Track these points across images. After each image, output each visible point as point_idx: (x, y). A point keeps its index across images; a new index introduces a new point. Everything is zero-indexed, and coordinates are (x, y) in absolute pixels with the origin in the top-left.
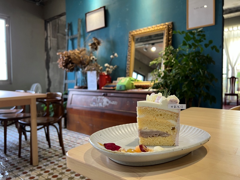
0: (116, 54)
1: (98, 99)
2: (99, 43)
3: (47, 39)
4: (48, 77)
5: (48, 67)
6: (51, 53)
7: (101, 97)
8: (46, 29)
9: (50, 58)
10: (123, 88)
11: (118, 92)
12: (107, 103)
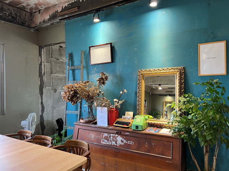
0: (125, 91)
1: (110, 136)
2: (106, 78)
3: (41, 64)
4: (42, 103)
5: (41, 93)
6: (45, 79)
7: (114, 135)
8: (40, 55)
9: (43, 83)
10: (140, 129)
11: (134, 132)
12: (122, 141)
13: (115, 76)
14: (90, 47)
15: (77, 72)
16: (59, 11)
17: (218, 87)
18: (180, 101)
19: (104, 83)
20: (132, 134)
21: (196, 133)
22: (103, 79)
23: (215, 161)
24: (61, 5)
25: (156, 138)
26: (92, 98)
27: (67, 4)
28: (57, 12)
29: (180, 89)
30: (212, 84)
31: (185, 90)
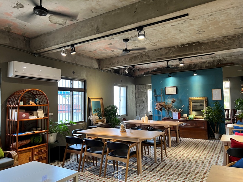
0: (184, 106)
2: (175, 101)
10: (192, 119)
11: (190, 120)
12: (185, 124)
13: (178, 100)
14: (165, 87)
15: (158, 98)
16: (150, 71)
17: (218, 104)
18: (206, 109)
19: (174, 103)
20: (189, 121)
21: (212, 118)
22: (173, 101)
23: (218, 128)
24: (151, 69)
25: (198, 121)
26: (170, 109)
27: (154, 69)
28: (149, 71)
29: (206, 105)
30: (216, 103)
31: (207, 105)
